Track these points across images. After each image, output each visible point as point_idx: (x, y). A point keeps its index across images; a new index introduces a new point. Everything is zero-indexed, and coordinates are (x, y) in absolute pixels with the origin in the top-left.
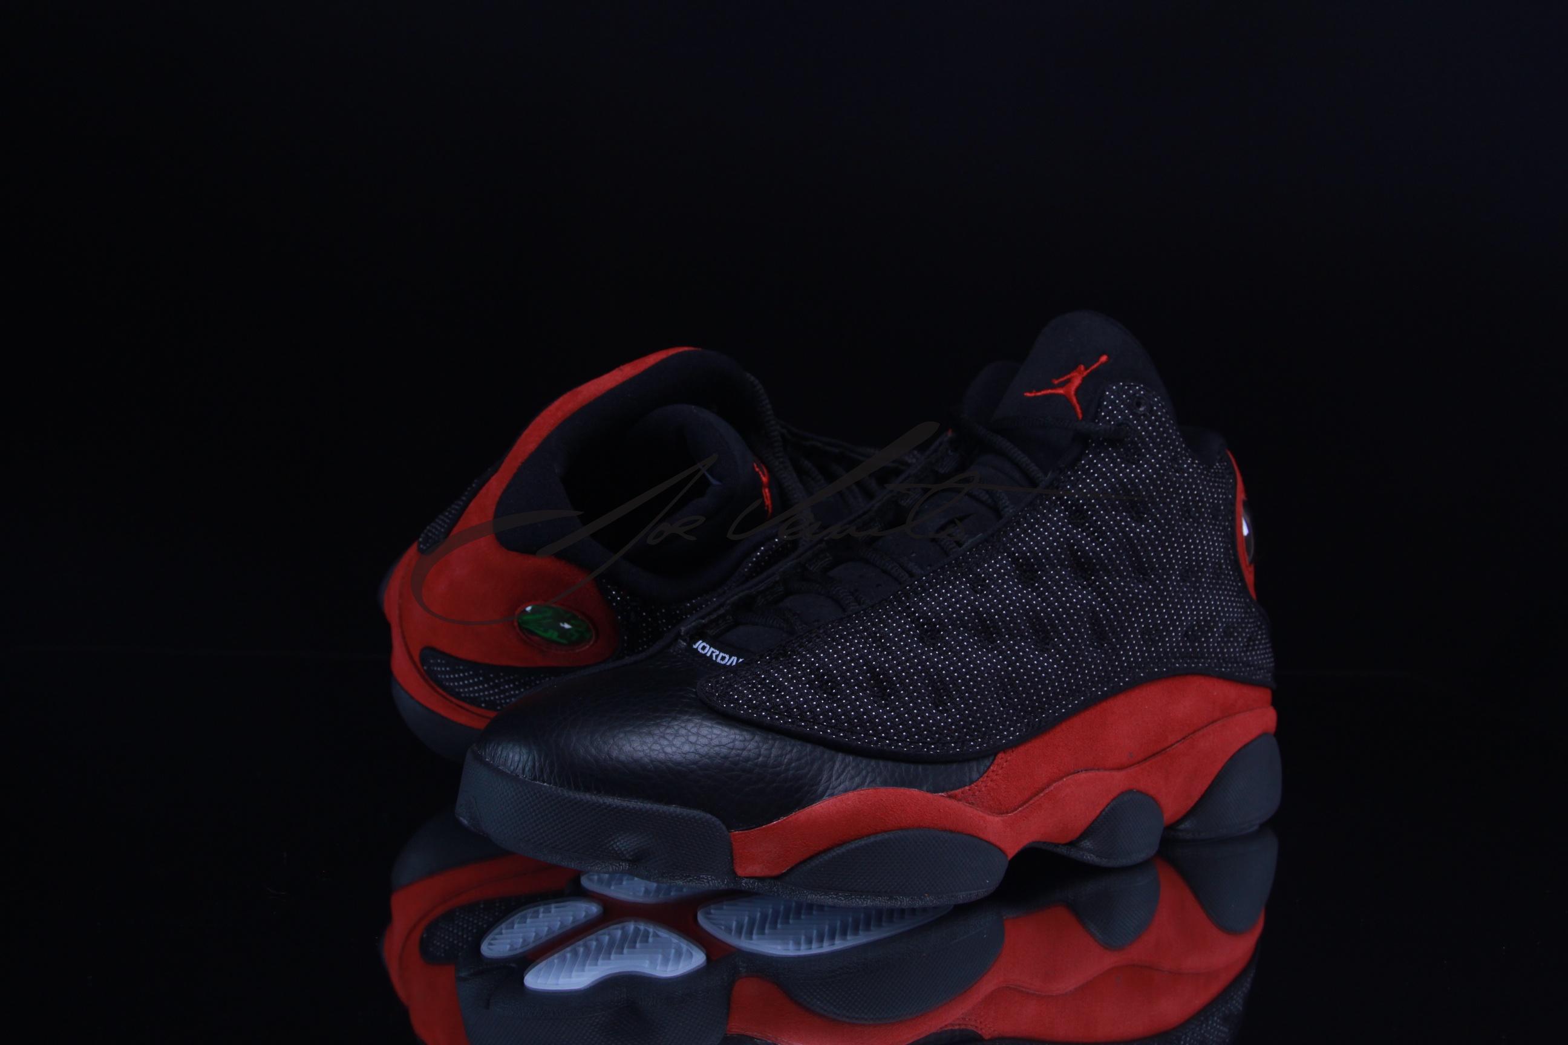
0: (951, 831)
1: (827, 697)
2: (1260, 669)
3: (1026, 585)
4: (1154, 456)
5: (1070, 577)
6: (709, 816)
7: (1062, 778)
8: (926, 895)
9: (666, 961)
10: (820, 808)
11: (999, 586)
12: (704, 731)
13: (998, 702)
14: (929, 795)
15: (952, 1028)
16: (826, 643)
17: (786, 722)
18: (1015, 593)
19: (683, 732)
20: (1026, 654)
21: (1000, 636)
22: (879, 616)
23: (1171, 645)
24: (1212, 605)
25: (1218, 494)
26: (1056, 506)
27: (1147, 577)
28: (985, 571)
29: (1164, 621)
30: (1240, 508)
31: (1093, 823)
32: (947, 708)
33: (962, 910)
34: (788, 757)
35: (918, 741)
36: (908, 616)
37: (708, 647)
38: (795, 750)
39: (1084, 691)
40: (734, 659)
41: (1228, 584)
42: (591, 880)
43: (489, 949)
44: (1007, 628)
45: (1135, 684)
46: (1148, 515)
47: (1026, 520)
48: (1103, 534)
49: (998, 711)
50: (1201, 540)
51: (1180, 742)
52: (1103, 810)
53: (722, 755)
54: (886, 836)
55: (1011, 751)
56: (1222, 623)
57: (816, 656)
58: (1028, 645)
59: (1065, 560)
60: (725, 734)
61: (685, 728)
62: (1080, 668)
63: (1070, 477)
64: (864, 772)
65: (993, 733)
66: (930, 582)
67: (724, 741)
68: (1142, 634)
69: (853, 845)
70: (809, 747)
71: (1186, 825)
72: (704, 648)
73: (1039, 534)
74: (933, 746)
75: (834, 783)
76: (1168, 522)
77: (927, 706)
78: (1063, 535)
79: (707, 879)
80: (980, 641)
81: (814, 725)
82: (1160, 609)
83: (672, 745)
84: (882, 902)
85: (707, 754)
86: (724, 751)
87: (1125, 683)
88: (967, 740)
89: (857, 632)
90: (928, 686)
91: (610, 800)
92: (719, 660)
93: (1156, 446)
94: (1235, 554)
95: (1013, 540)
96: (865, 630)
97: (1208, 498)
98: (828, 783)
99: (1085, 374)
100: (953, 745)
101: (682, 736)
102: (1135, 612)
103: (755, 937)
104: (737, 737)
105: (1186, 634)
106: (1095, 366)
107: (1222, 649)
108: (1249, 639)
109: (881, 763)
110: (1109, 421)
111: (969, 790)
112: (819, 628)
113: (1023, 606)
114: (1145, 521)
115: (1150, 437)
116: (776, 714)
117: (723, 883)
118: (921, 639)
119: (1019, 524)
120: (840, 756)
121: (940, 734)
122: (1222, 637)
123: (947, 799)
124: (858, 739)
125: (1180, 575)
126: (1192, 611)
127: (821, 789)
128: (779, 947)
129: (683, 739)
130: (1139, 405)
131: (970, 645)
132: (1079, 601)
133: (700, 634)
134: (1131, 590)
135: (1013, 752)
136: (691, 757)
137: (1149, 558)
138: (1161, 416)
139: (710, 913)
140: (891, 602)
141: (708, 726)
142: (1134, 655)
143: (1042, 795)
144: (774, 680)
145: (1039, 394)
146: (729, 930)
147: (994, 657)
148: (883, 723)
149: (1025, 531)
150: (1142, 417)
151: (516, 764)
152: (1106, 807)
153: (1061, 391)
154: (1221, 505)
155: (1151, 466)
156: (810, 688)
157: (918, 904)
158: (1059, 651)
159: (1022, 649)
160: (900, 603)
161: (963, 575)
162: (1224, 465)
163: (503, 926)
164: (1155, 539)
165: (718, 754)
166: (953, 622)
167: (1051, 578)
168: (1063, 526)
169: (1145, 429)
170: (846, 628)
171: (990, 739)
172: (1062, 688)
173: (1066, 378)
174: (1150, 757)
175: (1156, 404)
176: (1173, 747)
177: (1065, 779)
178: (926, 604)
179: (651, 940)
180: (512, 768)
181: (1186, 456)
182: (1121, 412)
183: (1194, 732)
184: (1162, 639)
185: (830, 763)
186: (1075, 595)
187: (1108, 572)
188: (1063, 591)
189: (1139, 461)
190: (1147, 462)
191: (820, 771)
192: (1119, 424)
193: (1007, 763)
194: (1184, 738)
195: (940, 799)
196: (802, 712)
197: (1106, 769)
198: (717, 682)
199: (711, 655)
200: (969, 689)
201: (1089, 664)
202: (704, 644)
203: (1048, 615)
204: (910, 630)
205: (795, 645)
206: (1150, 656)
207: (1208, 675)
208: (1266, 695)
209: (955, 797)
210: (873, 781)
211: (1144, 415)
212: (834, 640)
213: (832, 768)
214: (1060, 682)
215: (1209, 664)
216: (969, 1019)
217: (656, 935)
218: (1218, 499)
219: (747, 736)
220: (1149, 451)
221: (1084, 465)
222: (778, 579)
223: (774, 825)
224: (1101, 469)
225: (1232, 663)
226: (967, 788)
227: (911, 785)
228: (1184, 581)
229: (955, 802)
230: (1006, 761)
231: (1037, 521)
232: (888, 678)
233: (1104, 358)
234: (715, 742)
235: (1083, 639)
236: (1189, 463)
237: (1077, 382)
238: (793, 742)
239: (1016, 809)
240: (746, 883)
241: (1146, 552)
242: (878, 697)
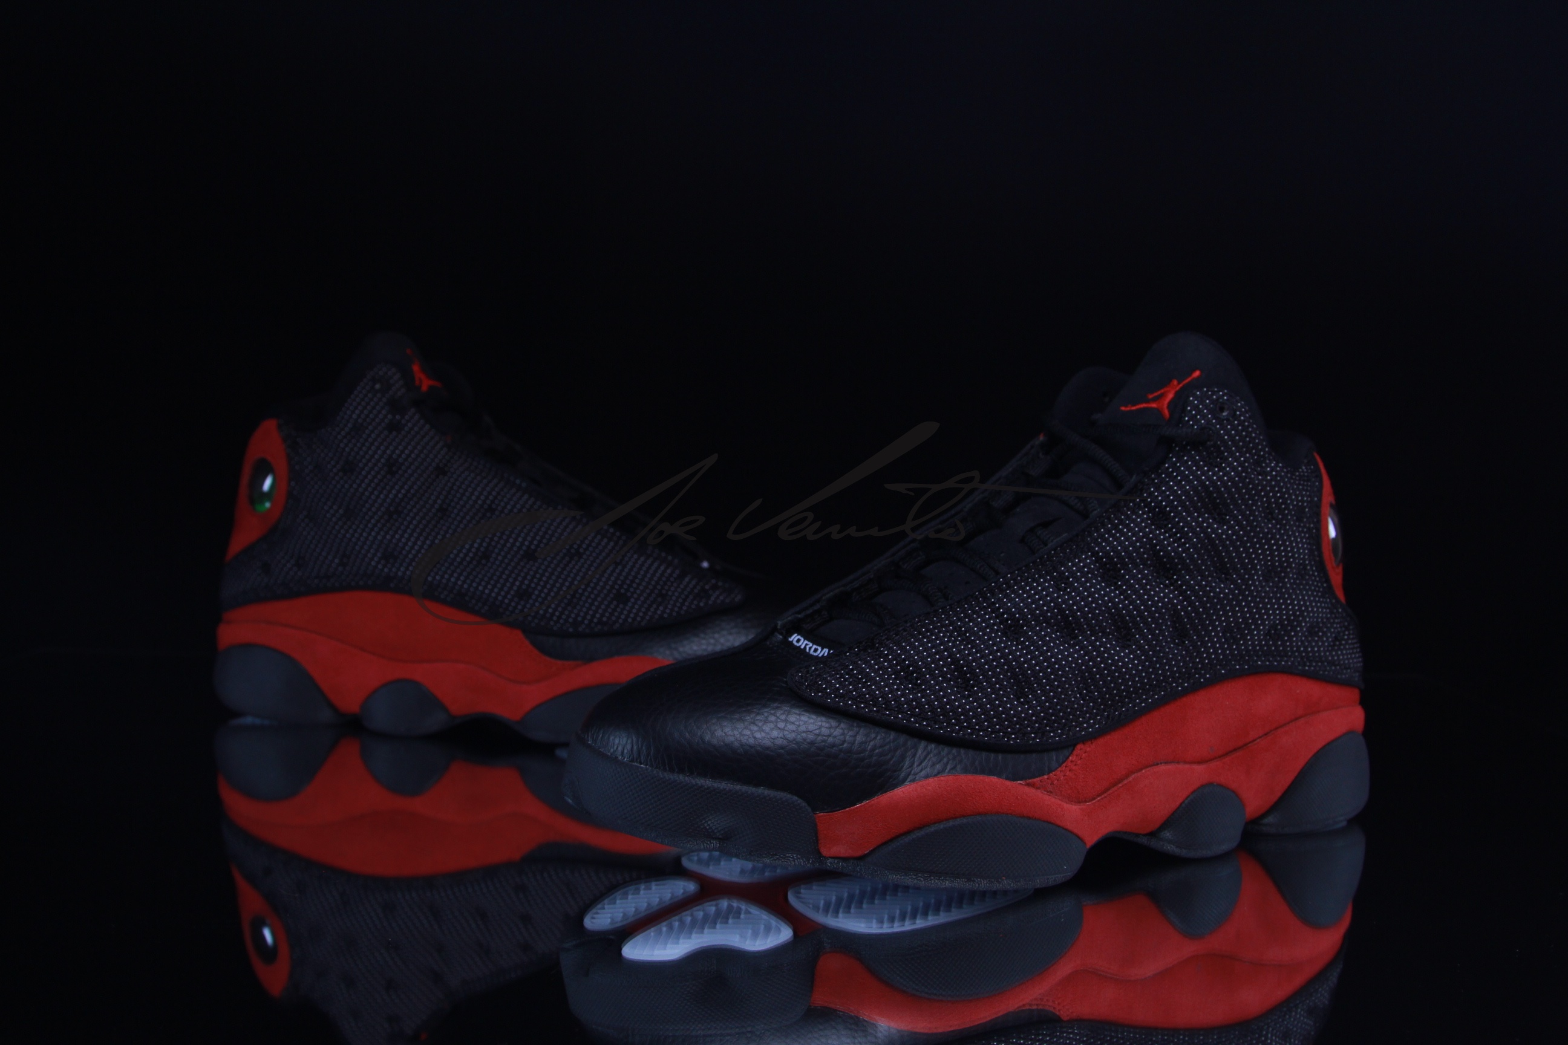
0: (1029, 818)
1: (912, 687)
2: (1346, 669)
3: (1109, 583)
4: (1236, 459)
5: (1152, 576)
6: (795, 798)
7: (1141, 770)
8: (1004, 878)
9: (755, 935)
10: (902, 792)
11: (1082, 584)
12: (792, 718)
13: (1078, 695)
14: (1008, 783)
15: (1030, 1008)
16: (913, 636)
17: (870, 711)
18: (1098, 591)
19: (773, 718)
20: (1107, 650)
21: (1082, 632)
22: (964, 611)
23: (1253, 643)
24: (1295, 605)
25: (1303, 496)
26: (1140, 508)
27: (1228, 577)
28: (1068, 569)
29: (1245, 619)
30: (1326, 509)
31: (1173, 814)
32: (1028, 699)
33: (1042, 894)
34: (872, 743)
35: (999, 731)
36: (993, 612)
37: (802, 639)
38: (879, 738)
39: (1165, 686)
40: (826, 651)
41: (1313, 585)
42: (690, 860)
43: (592, 922)
44: (1089, 625)
45: (1217, 680)
46: (1230, 516)
47: (1111, 521)
48: (1184, 535)
49: (1079, 704)
50: (1284, 541)
51: (1262, 738)
52: (1183, 802)
53: (808, 740)
54: (965, 820)
55: (1090, 742)
56: (1306, 622)
57: (903, 648)
58: (1109, 641)
59: (1148, 559)
60: (812, 721)
61: (774, 715)
62: (1161, 664)
63: (1154, 480)
64: (945, 760)
65: (1073, 725)
66: (1015, 580)
67: (811, 727)
68: (1224, 632)
69: (932, 829)
70: (892, 735)
71: (1270, 819)
72: (798, 641)
73: (1123, 534)
74: (1013, 736)
75: (916, 769)
76: (1249, 523)
77: (1008, 698)
78: (1146, 535)
79: (793, 858)
80: (1062, 637)
81: (899, 714)
82: (1242, 608)
83: (761, 730)
84: (959, 884)
85: (794, 740)
86: (811, 737)
87: (1205, 679)
88: (1047, 731)
89: (942, 626)
90: (1010, 679)
91: (702, 781)
92: (812, 652)
93: (1238, 449)
94: (1320, 555)
95: (1097, 540)
96: (951, 624)
97: (1292, 500)
98: (910, 769)
99: (1178, 388)
100: (1033, 735)
101: (771, 722)
102: (1216, 611)
103: (841, 915)
104: (824, 724)
105: (1269, 633)
106: (1187, 381)
107: (1306, 648)
108: (1336, 639)
109: (962, 751)
110: (1193, 425)
111: (1048, 779)
112: (906, 622)
113: (1105, 603)
114: (1227, 522)
115: (1233, 441)
116: (862, 703)
117: (808, 862)
118: (1004, 634)
119: (1103, 525)
120: (923, 744)
121: (1021, 725)
122: (1306, 637)
123: (1026, 788)
124: (940, 728)
125: (1263, 575)
126: (1274, 610)
127: (903, 775)
128: (863, 925)
129: (772, 726)
130: (1222, 410)
131: (1052, 640)
132: (1161, 599)
133: (796, 628)
134: (1213, 589)
135: (1092, 743)
136: (779, 742)
137: (1231, 558)
138: (1244, 421)
139: (800, 893)
140: (976, 598)
141: (796, 714)
142: (1215, 653)
143: (1120, 785)
144: (861, 671)
145: (1134, 408)
146: (816, 908)
147: (1076, 651)
148: (965, 712)
149: (1109, 531)
150: (1225, 422)
151: (616, 747)
152: (1187, 798)
153: (1154, 405)
154: (1306, 507)
155: (1234, 469)
156: (896, 679)
157: (996, 886)
158: (1140, 647)
159: (1102, 645)
160: (986, 599)
161: (1047, 574)
162: (1310, 469)
163: (606, 901)
164: (1237, 540)
165: (804, 740)
166: (1035, 618)
167: (1133, 577)
168: (1146, 527)
169: (1227, 432)
170: (932, 622)
171: (1069, 730)
172: (1142, 683)
173: (1159, 392)
174: (1231, 752)
175: (1239, 409)
176: (1255, 742)
177: (1143, 771)
178: (1010, 600)
179: (742, 916)
180: (612, 750)
181: (1270, 460)
182: (1204, 417)
183: (1276, 728)
184: (1244, 637)
185: (913, 750)
186: (1157, 594)
187: (1189, 572)
188: (1145, 590)
189: (1221, 464)
190: (1229, 464)
191: (903, 758)
192: (1202, 429)
193: (1086, 754)
194: (1266, 734)
195: (1018, 787)
196: (887, 702)
197: (1185, 762)
198: (808, 672)
199: (805, 647)
200: (1050, 682)
201: (1169, 661)
202: (799, 637)
203: (1130, 613)
204: (994, 624)
205: (883, 638)
206: (1232, 654)
207: (1292, 674)
208: (1355, 694)
209: (1033, 785)
210: (954, 768)
211: (1227, 420)
212: (920, 633)
213: (914, 756)
214: (1140, 676)
215: (1293, 662)
216: (1047, 1000)
217: (747, 912)
218: (1302, 501)
219: (833, 723)
220: (1232, 454)
221: (1168, 468)
222: (872, 576)
223: (857, 808)
224: (1183, 472)
225: (1317, 662)
226: (1046, 777)
227: (990, 773)
228: (1267, 581)
229: (1033, 790)
230: (1085, 752)
231: (1121, 522)
232: (971, 670)
233: (1197, 373)
234: (803, 728)
235: (1164, 636)
236: (1274, 467)
237: (1170, 396)
238: (877, 729)
239: (1094, 799)
240: (831, 863)
241: (1228, 552)
242: (962, 688)
